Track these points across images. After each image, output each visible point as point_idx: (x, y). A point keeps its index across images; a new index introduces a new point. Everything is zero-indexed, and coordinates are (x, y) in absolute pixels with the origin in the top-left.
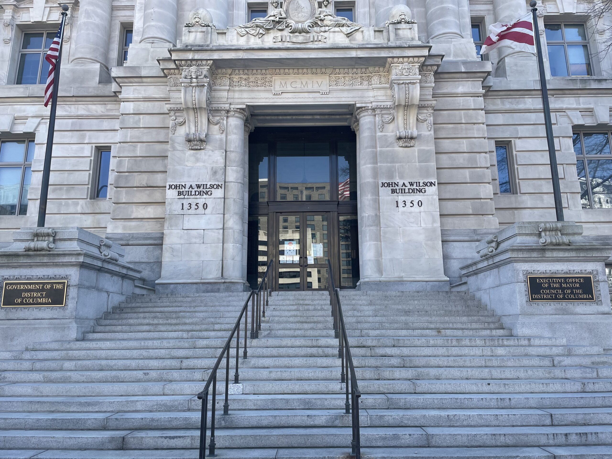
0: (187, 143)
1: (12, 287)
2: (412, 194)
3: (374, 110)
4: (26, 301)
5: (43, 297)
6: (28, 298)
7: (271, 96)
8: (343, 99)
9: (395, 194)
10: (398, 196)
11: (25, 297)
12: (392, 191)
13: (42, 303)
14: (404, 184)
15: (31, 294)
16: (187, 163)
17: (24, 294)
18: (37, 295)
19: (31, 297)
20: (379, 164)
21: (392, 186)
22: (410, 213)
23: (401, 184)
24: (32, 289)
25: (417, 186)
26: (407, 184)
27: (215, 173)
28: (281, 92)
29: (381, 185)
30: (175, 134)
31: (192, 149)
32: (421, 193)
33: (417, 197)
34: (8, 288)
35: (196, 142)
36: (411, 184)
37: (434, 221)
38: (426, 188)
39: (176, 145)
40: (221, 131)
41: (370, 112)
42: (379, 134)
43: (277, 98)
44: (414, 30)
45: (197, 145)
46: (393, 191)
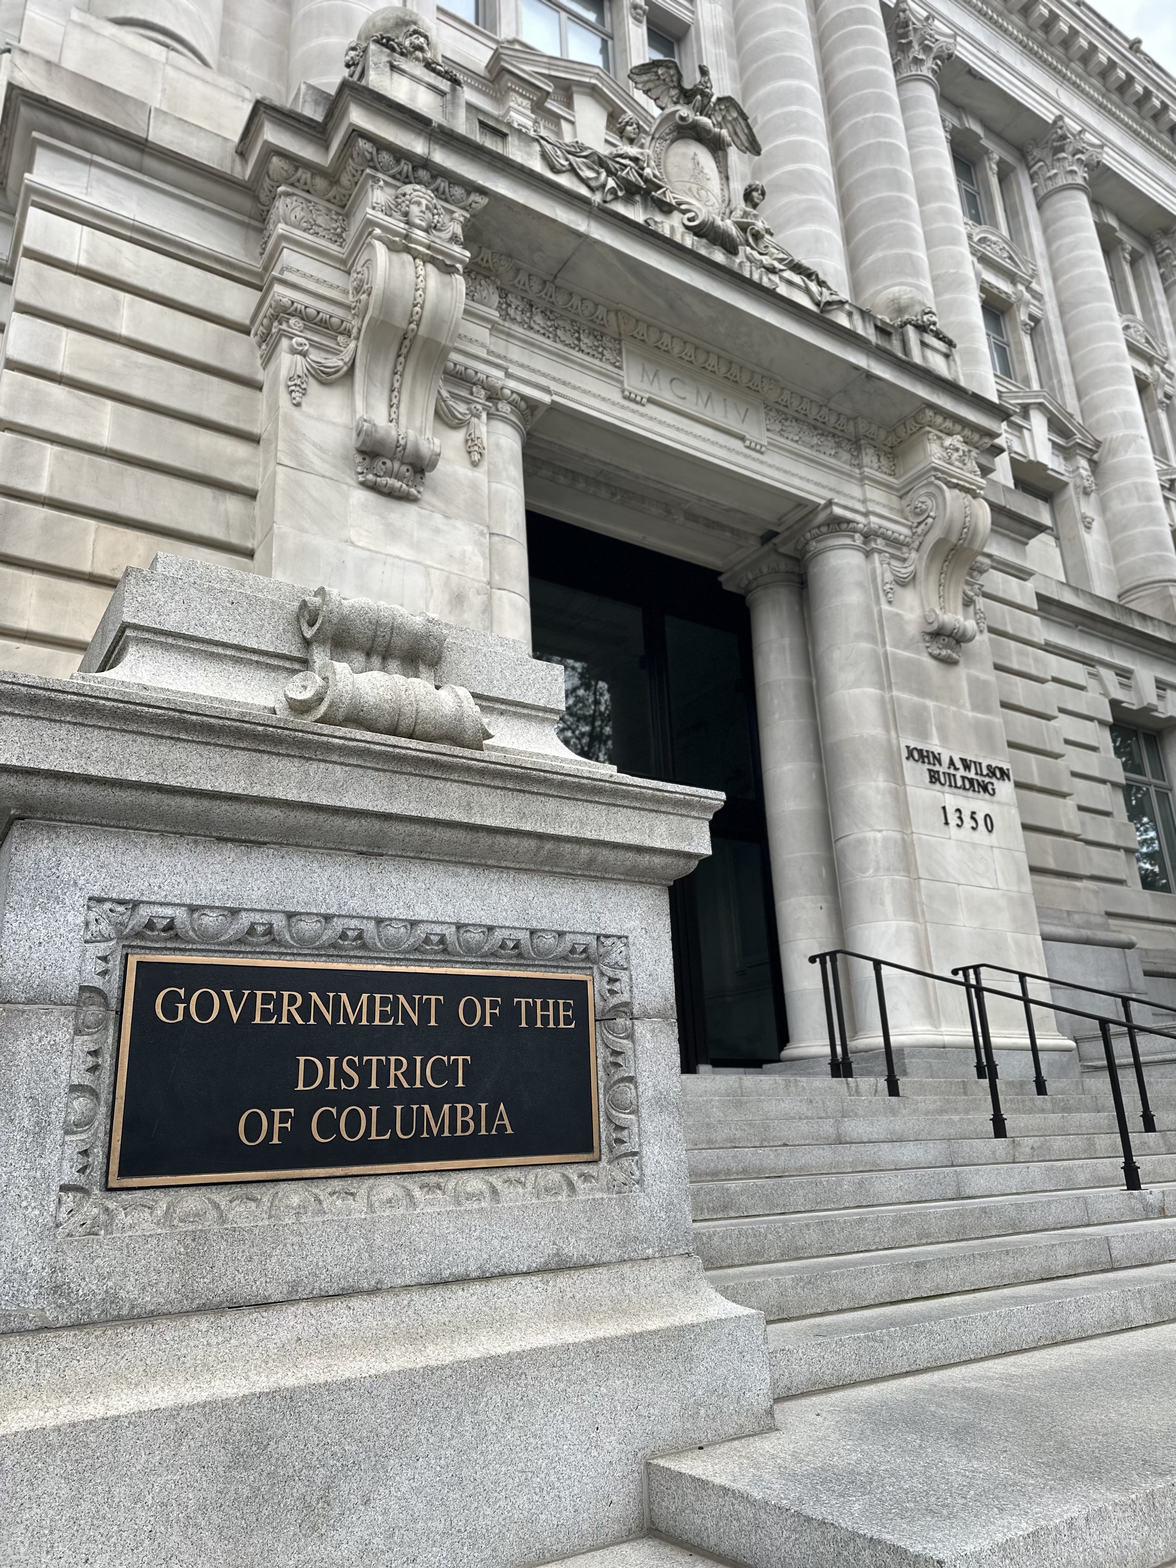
0: (359, 459)
1: (205, 1006)
2: (970, 793)
3: (868, 536)
4: (328, 1125)
5: (453, 1095)
6: (340, 1099)
7: (617, 397)
8: (797, 482)
9: (938, 786)
10: (943, 792)
11: (322, 1096)
12: (931, 777)
13: (453, 1139)
14: (952, 763)
15: (364, 1071)
16: (353, 535)
17: (311, 1068)
18: (410, 1075)
19: (363, 1097)
20: (895, 693)
21: (929, 763)
22: (974, 845)
23: (945, 760)
24: (371, 1028)
25: (977, 774)
26: (959, 764)
27: (458, 600)
28: (647, 395)
29: (905, 754)
30: (304, 406)
31: (373, 488)
32: (987, 796)
33: (980, 804)
34: (169, 1009)
35: (396, 465)
36: (967, 765)
37: (1020, 880)
38: (994, 780)
39: (308, 450)
40: (476, 457)
41: (859, 539)
42: (885, 607)
43: (633, 411)
44: (954, 360)
45: (398, 477)
46: (934, 777)
